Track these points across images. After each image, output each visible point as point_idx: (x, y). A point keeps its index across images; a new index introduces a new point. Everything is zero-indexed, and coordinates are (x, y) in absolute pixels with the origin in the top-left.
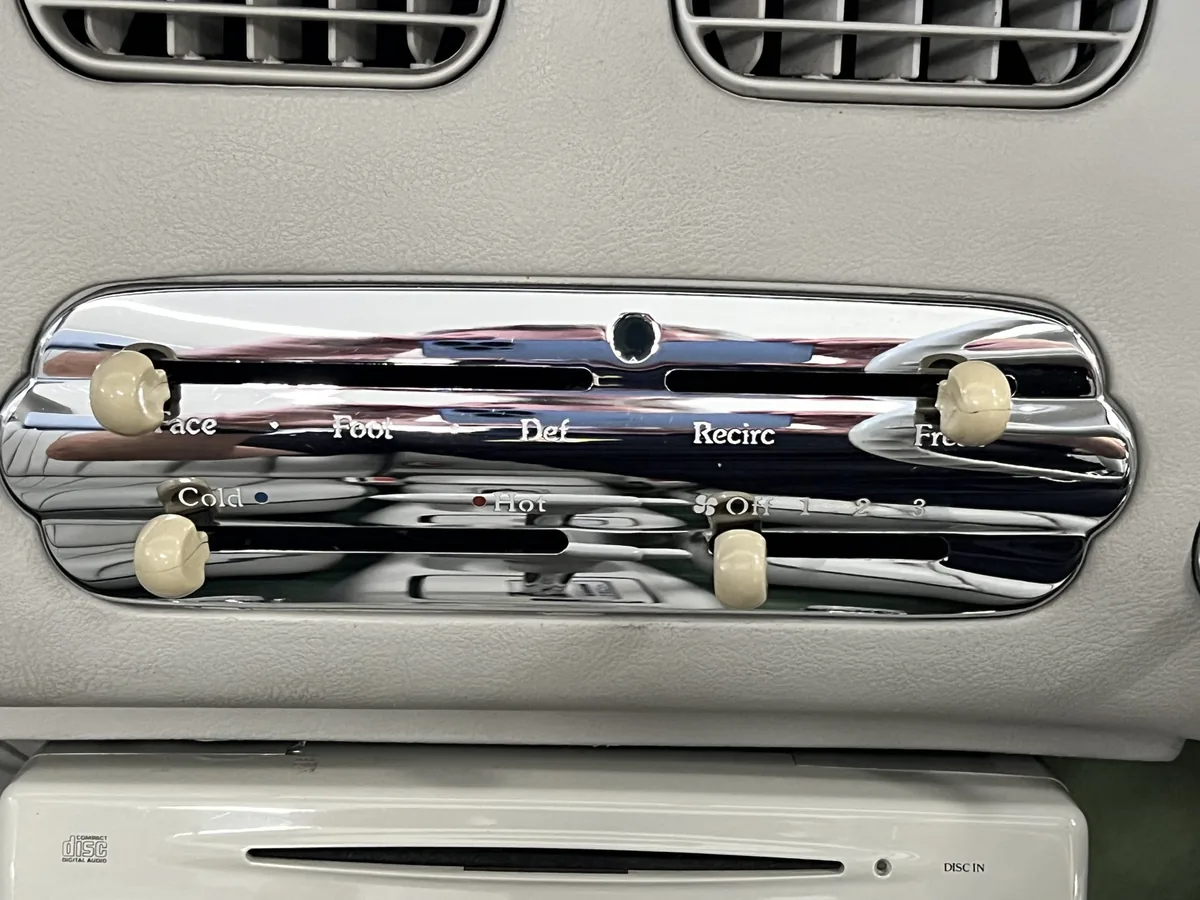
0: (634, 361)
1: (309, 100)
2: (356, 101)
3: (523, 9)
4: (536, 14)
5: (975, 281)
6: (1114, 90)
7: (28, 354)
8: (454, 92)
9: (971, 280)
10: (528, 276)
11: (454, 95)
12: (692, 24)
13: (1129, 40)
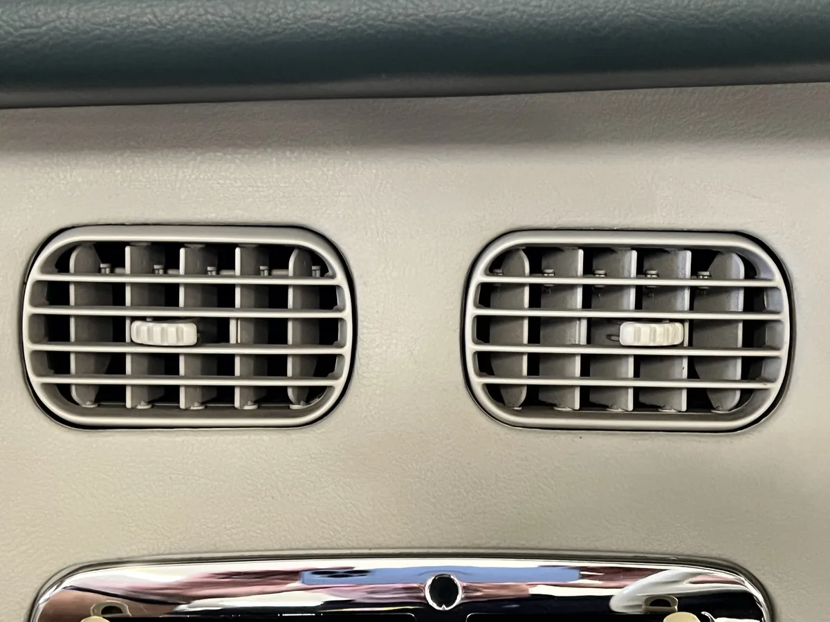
0: (444, 608)
1: (221, 437)
2: (253, 437)
3: (365, 375)
4: (373, 378)
5: (678, 549)
6: (767, 419)
7: (29, 613)
8: (318, 429)
9: (675, 548)
10: (370, 549)
11: (318, 431)
12: (479, 383)
13: (775, 388)
